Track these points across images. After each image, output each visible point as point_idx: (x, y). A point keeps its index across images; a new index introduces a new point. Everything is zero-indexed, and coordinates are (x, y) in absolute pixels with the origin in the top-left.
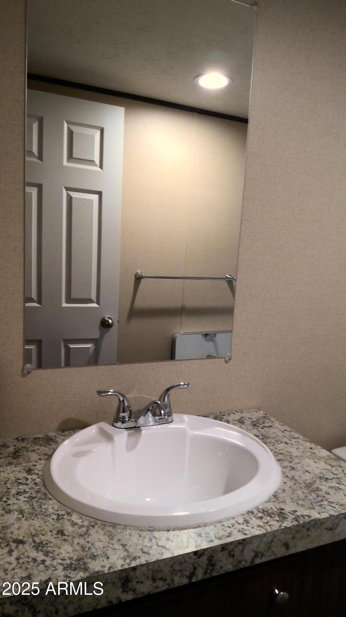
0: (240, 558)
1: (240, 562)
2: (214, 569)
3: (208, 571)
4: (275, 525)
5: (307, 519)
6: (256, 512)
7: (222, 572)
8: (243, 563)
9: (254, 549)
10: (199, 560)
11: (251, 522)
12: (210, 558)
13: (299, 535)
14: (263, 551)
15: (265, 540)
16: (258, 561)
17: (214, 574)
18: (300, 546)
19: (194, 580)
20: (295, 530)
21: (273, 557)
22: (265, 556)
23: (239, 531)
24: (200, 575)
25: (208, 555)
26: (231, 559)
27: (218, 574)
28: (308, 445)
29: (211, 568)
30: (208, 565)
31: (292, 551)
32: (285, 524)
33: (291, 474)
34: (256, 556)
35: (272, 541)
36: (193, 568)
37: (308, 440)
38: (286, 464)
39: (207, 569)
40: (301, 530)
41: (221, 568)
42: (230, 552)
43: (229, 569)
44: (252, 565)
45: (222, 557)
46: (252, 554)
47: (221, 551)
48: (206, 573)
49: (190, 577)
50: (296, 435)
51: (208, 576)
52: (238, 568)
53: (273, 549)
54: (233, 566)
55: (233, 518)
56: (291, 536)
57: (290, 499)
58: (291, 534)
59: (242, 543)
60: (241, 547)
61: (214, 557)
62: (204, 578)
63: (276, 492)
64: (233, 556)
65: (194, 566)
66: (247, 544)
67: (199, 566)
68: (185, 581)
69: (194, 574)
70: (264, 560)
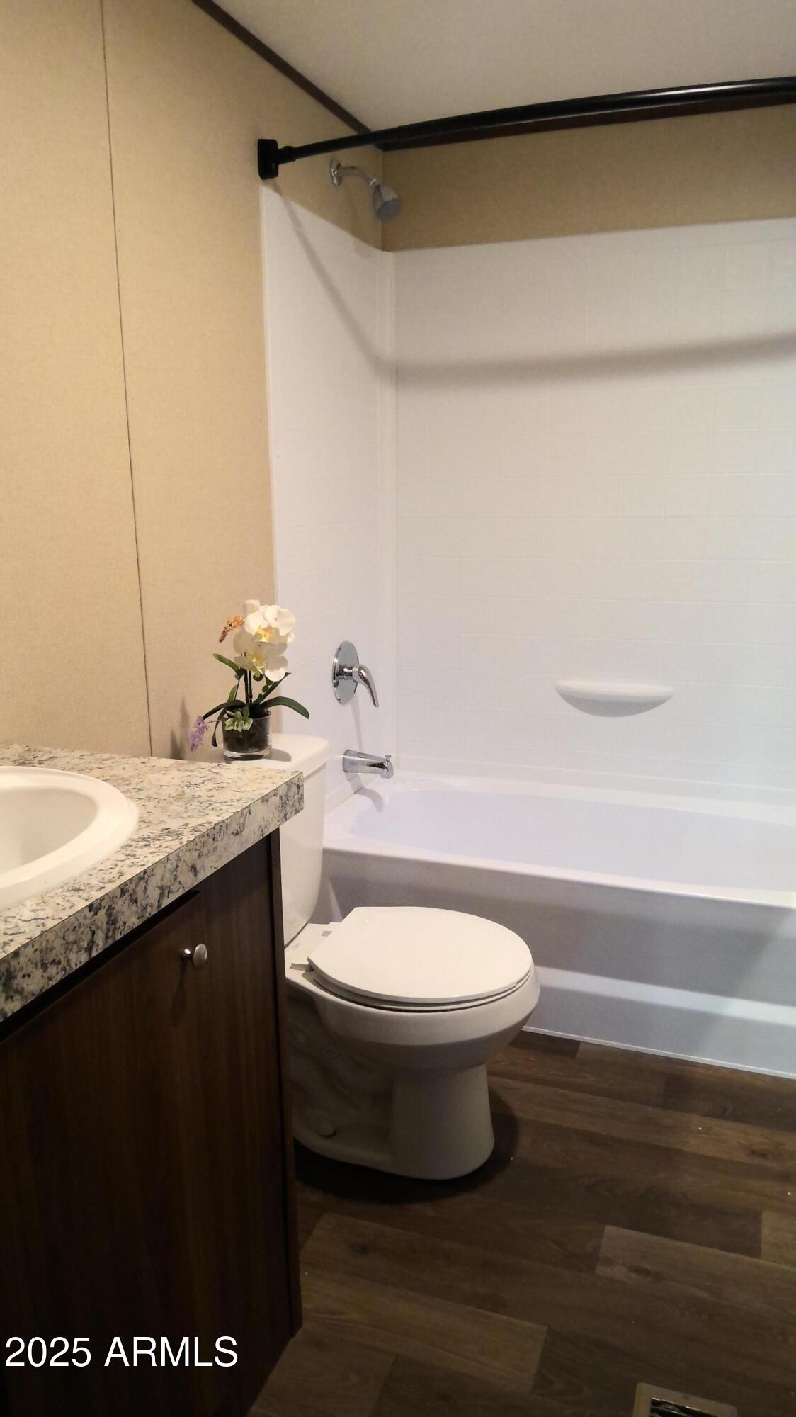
0: (144, 903)
1: (145, 908)
2: (116, 928)
3: (110, 934)
4: (173, 845)
5: (208, 826)
6: (134, 844)
7: (127, 931)
8: (149, 909)
9: (159, 885)
10: (96, 917)
11: (137, 854)
12: (110, 911)
13: (205, 851)
14: (169, 884)
15: (169, 866)
16: (166, 902)
17: (118, 937)
18: (209, 867)
19: (94, 954)
20: (200, 842)
21: (181, 892)
22: (172, 892)
23: (131, 866)
24: (101, 944)
25: (107, 907)
26: (134, 907)
27: (122, 935)
28: (137, 761)
29: (112, 927)
30: (107, 923)
31: (202, 876)
32: (185, 840)
33: (143, 795)
34: (162, 895)
35: (178, 866)
36: (90, 933)
37: (129, 756)
38: (126, 788)
39: (108, 930)
40: (206, 842)
41: (125, 923)
42: (131, 895)
43: (134, 923)
44: (160, 909)
45: (122, 905)
46: (158, 892)
47: (120, 898)
48: (107, 937)
49: (89, 950)
50: (106, 756)
51: (110, 942)
52: (144, 919)
53: (180, 879)
54: (138, 918)
55: (108, 859)
56: (197, 853)
57: (167, 817)
58: (196, 850)
59: (144, 877)
60: (143, 884)
61: (114, 909)
62: (107, 946)
63: (140, 818)
64: (136, 901)
65: (91, 930)
66: (149, 877)
67: (98, 928)
68: (84, 958)
69: (94, 942)
70: (173, 898)
